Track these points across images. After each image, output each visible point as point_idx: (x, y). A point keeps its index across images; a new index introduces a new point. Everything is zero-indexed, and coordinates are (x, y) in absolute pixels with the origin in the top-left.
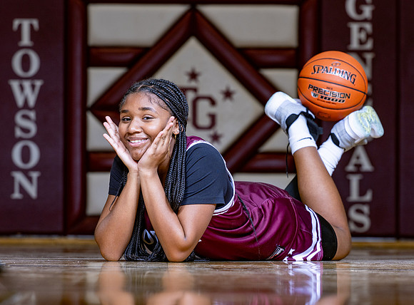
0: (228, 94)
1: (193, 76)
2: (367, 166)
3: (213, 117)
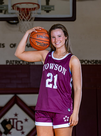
0: (26, 120)
1: (16, 115)
3: (22, 127)
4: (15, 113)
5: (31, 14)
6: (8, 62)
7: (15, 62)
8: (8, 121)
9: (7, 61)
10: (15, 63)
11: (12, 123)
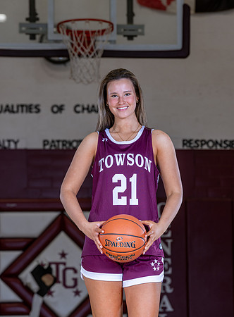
1: (63, 255)
2: (170, 309)
3: (75, 280)
4: (61, 252)
5: (96, 43)
6: (46, 143)
7: (61, 144)
8: (46, 267)
9: (44, 141)
10: (61, 147)
11: (54, 273)
